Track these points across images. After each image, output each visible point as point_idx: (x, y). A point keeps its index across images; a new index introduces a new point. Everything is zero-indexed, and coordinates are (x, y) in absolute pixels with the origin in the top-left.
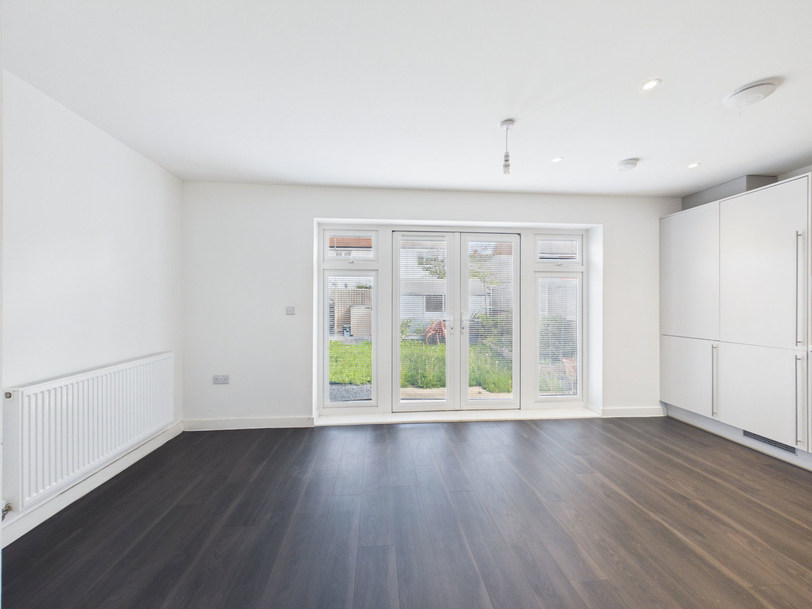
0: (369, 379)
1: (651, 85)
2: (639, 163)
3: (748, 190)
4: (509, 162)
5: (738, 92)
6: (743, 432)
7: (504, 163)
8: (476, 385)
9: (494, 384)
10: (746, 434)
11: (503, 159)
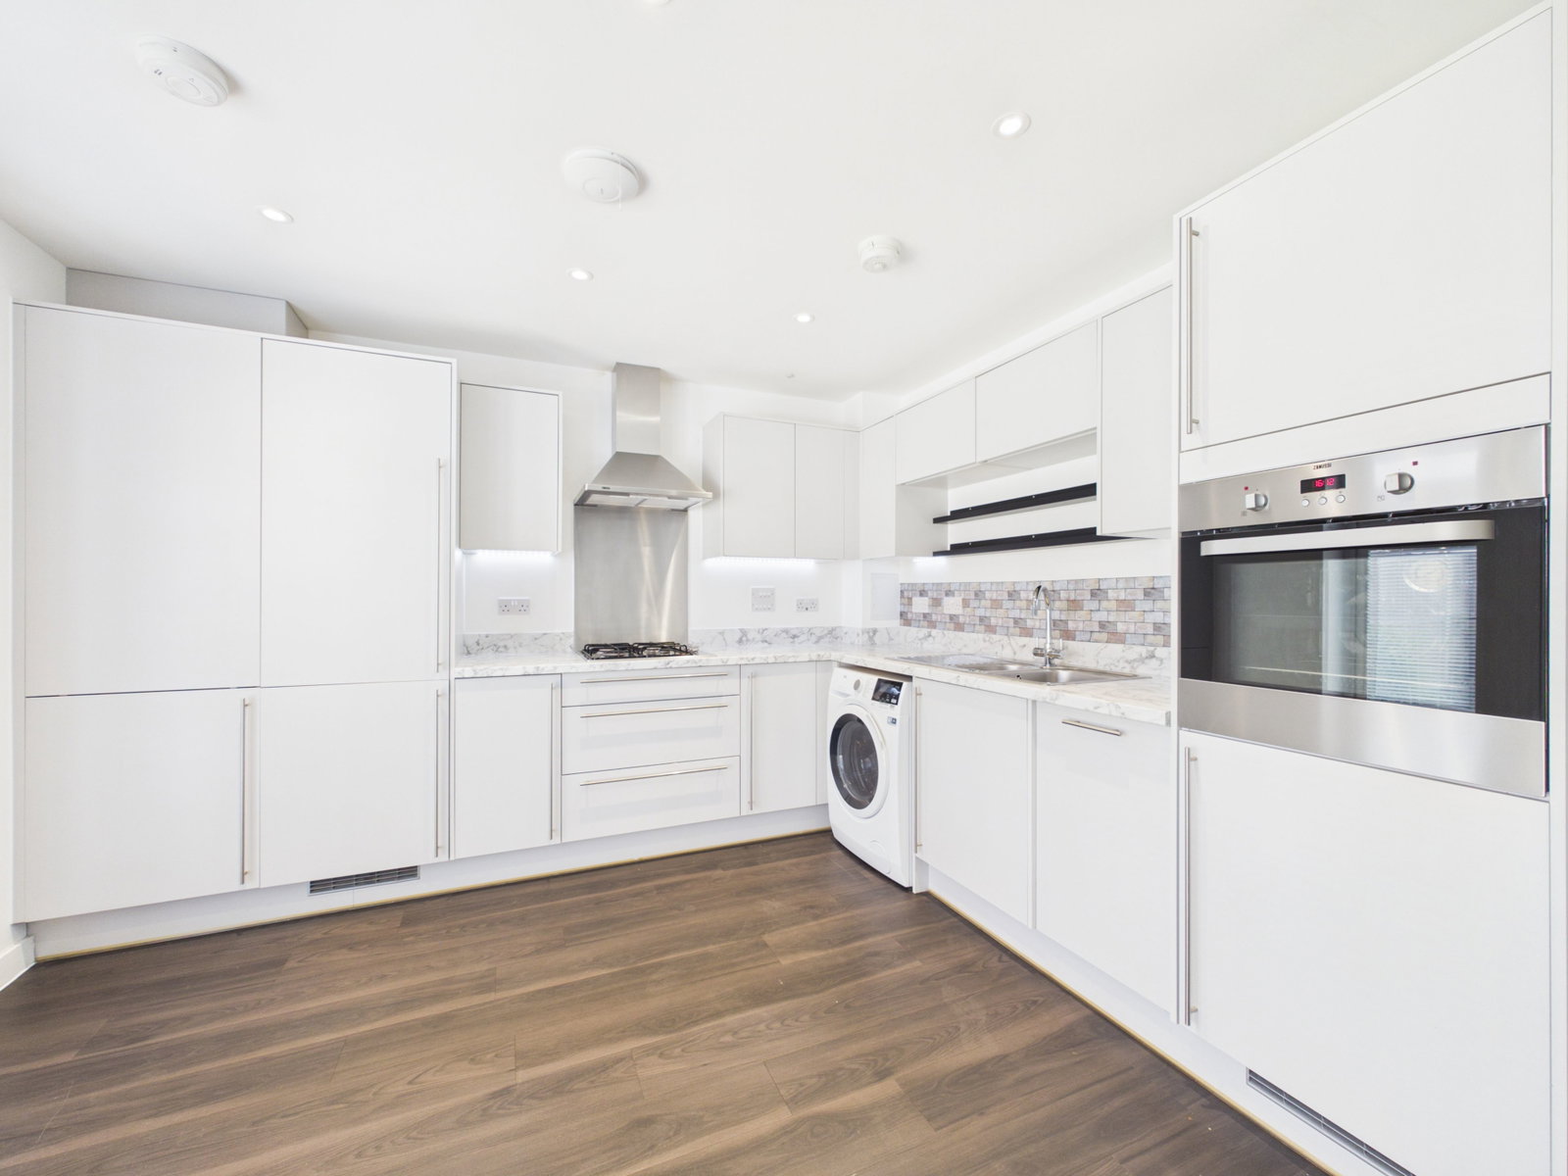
10: (317, 886)
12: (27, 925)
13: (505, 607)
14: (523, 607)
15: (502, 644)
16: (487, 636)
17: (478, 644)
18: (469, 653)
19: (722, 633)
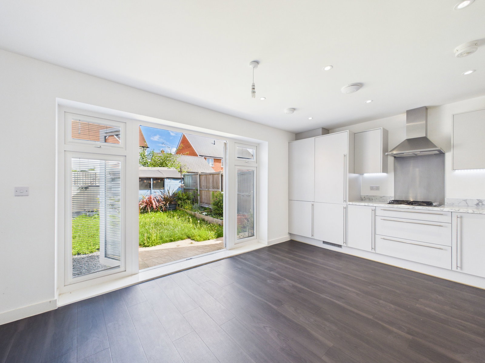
0: (97, 247)
1: (328, 68)
2: (295, 112)
3: (322, 135)
4: (255, 90)
5: (350, 86)
6: (322, 242)
7: (252, 90)
8: (186, 238)
9: (199, 236)
10: (324, 242)
11: (251, 88)
12: (290, 233)
13: (372, 188)
14: (377, 188)
15: (371, 198)
16: (367, 196)
17: (365, 198)
18: (362, 200)
19: (465, 200)
